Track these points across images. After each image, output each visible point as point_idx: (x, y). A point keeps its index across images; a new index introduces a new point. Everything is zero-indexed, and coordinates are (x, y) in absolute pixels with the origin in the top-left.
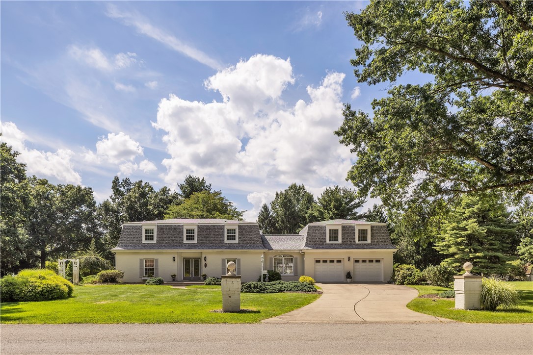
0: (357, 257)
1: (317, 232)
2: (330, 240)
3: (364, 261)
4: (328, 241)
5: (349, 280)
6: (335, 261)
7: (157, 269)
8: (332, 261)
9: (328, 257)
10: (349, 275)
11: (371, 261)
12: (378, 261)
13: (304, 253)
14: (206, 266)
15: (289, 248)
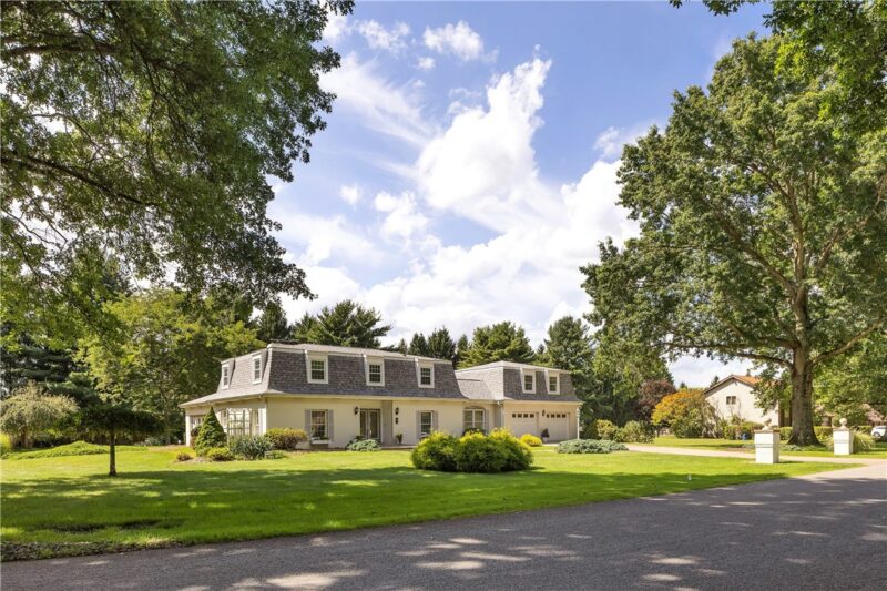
1: (513, 378)
3: (553, 416)
4: (524, 390)
6: (529, 416)
7: (332, 427)
8: (526, 416)
10: (546, 434)
11: (558, 416)
12: (564, 416)
13: (503, 404)
14: (397, 422)
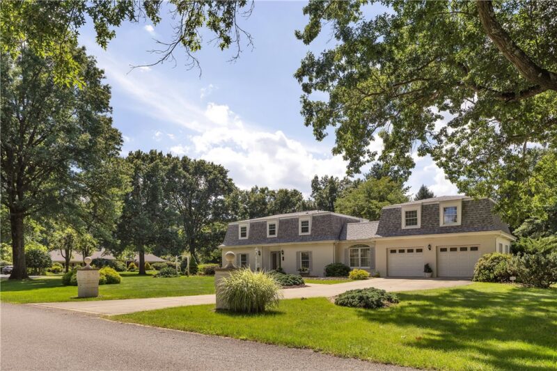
0: (443, 245)
1: (392, 216)
2: (407, 225)
3: (453, 249)
4: (404, 226)
5: (428, 275)
6: (415, 251)
8: (410, 251)
9: (405, 246)
10: (428, 269)
11: (464, 249)
12: (474, 249)
13: (375, 242)
14: (283, 260)
15: (364, 238)
